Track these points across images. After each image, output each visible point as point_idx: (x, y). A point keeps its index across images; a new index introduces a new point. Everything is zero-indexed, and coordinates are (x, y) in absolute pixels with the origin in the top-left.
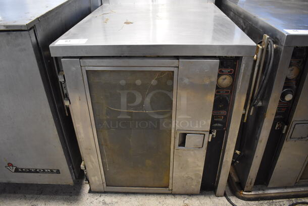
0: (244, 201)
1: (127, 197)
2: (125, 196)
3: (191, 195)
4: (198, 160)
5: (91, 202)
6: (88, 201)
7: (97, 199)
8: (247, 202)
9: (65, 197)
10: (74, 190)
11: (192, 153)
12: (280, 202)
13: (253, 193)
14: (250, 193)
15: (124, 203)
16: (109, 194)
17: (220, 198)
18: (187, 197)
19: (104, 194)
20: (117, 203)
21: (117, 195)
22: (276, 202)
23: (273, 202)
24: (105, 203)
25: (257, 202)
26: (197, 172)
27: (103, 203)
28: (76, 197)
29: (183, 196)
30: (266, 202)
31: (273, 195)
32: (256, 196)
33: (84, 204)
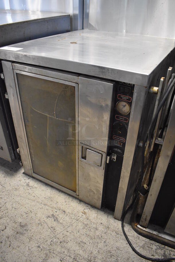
0: (136, 234)
1: (45, 187)
2: (45, 185)
3: (93, 207)
4: (98, 177)
5: (20, 180)
6: (18, 179)
7: (25, 180)
8: (138, 235)
9: (7, 170)
10: (16, 167)
11: (92, 168)
12: (172, 251)
13: (147, 230)
14: (144, 229)
15: (41, 190)
16: (35, 180)
17: (116, 221)
18: (90, 207)
19: (32, 179)
20: (36, 188)
21: (40, 182)
22: (167, 250)
23: (164, 248)
24: (28, 185)
25: (148, 240)
26: (98, 188)
27: (27, 184)
28: (13, 172)
29: (86, 205)
30: (157, 244)
31: (166, 241)
32: (149, 234)
33: (14, 179)
